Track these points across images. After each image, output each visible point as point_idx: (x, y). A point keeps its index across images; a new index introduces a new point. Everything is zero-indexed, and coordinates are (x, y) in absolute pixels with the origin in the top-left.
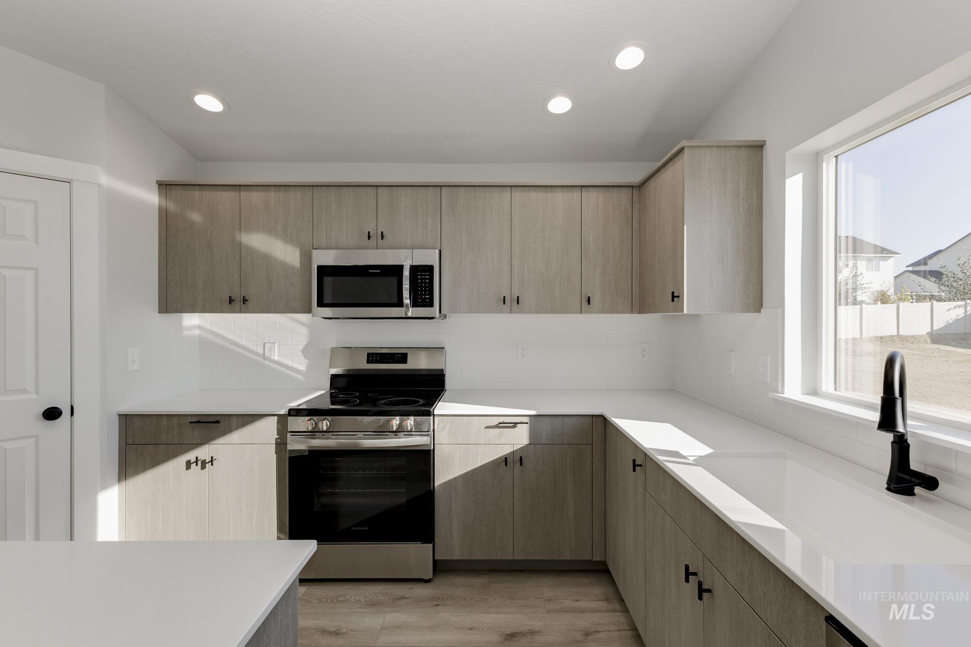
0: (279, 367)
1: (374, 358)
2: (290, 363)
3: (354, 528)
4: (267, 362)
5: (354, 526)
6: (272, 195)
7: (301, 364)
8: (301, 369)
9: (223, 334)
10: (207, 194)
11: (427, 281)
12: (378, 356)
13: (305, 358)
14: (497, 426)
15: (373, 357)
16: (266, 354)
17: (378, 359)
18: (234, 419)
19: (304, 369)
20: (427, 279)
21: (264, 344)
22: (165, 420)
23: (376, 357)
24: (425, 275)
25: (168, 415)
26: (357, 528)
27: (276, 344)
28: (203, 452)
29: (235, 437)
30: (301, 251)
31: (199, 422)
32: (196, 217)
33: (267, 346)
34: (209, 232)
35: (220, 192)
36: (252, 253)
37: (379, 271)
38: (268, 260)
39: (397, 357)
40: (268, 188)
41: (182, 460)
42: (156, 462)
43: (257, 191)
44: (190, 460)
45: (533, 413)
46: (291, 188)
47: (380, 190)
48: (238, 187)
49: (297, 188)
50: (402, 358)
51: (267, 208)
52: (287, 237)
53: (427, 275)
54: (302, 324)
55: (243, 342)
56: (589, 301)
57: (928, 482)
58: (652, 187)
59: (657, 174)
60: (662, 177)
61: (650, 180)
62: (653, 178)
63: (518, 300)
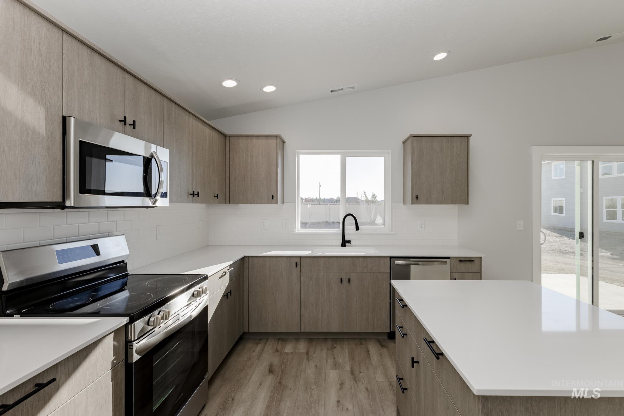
14: (222, 276)
47: (127, 76)
56: (217, 196)
57: (349, 242)
58: (242, 141)
59: (249, 138)
60: (254, 140)
61: (240, 138)
62: (244, 138)
63: (198, 194)
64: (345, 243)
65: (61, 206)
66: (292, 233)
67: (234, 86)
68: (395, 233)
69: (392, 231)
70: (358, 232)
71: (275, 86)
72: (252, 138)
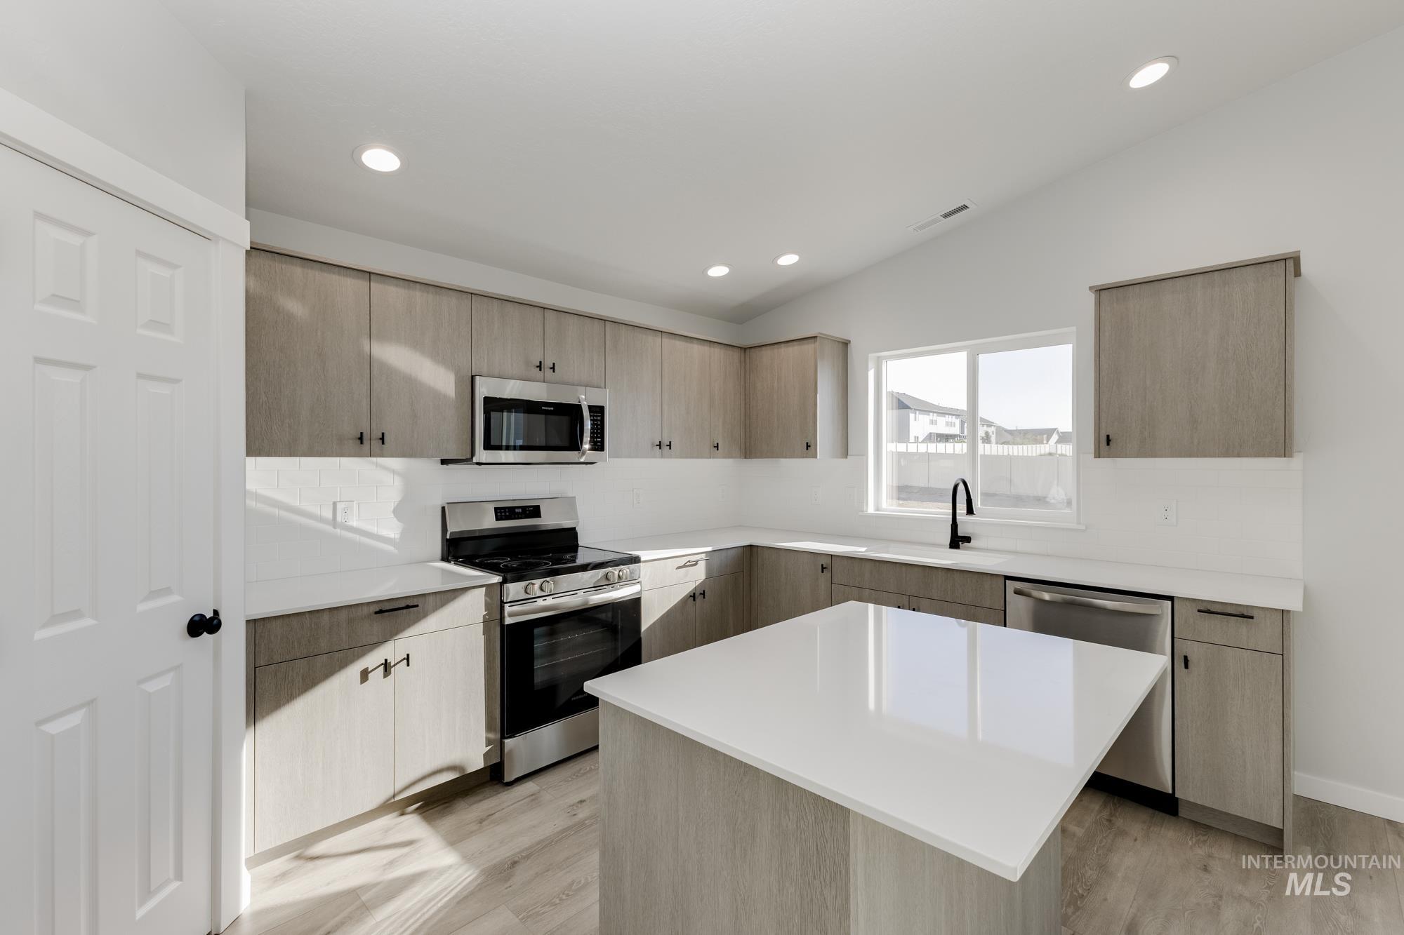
0: (358, 536)
1: (503, 514)
2: (374, 529)
3: (574, 699)
4: (338, 531)
5: (573, 697)
6: (418, 295)
7: (391, 529)
8: (392, 536)
9: (259, 491)
10: (315, 274)
11: (599, 423)
12: (507, 510)
13: (398, 520)
14: (685, 566)
15: (501, 512)
16: (339, 519)
17: (507, 514)
18: (431, 599)
19: (397, 536)
20: (599, 420)
21: (335, 504)
22: (326, 617)
23: (505, 512)
24: (597, 416)
25: (330, 609)
26: (577, 698)
27: (355, 503)
28: (387, 651)
29: (432, 622)
30: (456, 375)
31: (381, 612)
32: (295, 307)
33: (340, 506)
34: (319, 334)
35: (337, 277)
36: (390, 372)
37: (552, 409)
38: (411, 382)
39: (529, 510)
40: (411, 284)
41: (355, 670)
42: (310, 682)
43: (397, 286)
44: (367, 668)
45: (710, 549)
46: (443, 290)
47: (548, 313)
48: (369, 275)
49: (451, 292)
50: (535, 512)
51: (411, 312)
52: (438, 356)
53: (599, 416)
54: (394, 472)
55: (296, 503)
56: (717, 447)
57: (967, 539)
58: (766, 354)
59: (776, 346)
60: (783, 350)
61: (764, 348)
62: (768, 347)
63: (670, 446)
64: (957, 541)
65: (468, 461)
66: (860, 513)
67: (721, 275)
68: (1084, 528)
69: (1079, 523)
70: (970, 518)
71: (796, 254)
72: (779, 346)
